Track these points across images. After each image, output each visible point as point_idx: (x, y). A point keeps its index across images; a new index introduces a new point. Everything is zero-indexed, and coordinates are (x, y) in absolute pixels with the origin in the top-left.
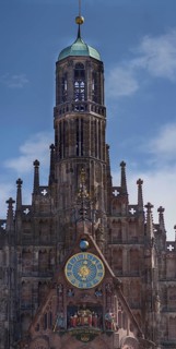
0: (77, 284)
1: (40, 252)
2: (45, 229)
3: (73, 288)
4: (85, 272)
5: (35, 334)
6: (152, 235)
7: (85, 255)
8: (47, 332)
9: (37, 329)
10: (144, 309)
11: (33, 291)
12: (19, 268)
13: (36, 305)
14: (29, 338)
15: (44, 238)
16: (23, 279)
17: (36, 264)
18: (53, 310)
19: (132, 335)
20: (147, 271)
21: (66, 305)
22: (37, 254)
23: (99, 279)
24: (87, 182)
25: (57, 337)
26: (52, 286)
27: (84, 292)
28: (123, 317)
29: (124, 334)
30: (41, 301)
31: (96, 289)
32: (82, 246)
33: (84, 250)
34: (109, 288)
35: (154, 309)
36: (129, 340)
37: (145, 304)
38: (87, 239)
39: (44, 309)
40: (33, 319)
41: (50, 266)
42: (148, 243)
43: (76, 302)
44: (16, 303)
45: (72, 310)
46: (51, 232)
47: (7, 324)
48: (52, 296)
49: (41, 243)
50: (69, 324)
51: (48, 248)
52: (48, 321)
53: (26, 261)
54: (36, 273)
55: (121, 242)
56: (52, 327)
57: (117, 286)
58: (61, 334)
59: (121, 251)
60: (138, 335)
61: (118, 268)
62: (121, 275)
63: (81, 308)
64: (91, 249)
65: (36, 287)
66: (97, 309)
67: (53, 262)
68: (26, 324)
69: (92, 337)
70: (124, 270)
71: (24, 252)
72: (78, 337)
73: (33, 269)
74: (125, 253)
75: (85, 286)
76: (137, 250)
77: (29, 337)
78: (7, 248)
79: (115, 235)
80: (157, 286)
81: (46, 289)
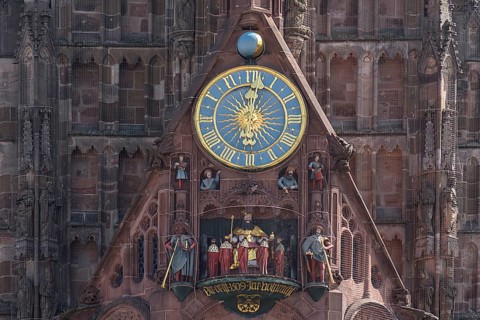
0: (228, 156)
1: (123, 65)
3: (217, 168)
4: (252, 121)
5: (112, 294)
6: (446, 16)
8: (144, 289)
9: (117, 281)
10: (412, 225)
11: (104, 175)
12: (65, 111)
13: (113, 214)
14: (95, 306)
15: (135, 24)
16: (75, 142)
17: (113, 99)
18: (161, 229)
19: (376, 297)
20: (426, 120)
21: (195, 214)
22: (115, 70)
23: (291, 141)
25: (172, 301)
26: (160, 161)
27: (247, 178)
28: (353, 249)
30: (127, 200)
31: (282, 170)
32: (243, 46)
33: (250, 59)
35: (439, 224)
36: (368, 311)
38: (259, 26)
39: (135, 227)
40: (105, 253)
41: (152, 106)
43: (225, 205)
44: (58, 210)
45: (215, 227)
47: (31, 267)
48: (159, 189)
49: (126, 40)
50: (205, 266)
51: (145, 52)
52: (146, 260)
53: (82, 89)
54: (113, 125)
55: (354, 36)
56: (156, 275)
57: (339, 161)
58: (183, 295)
59: (353, 61)
60: (395, 297)
61: (344, 110)
62: (353, 130)
63: (240, 224)
64: (270, 55)
65: (111, 164)
66: (289, 228)
67: (160, 92)
68: (86, 268)
69: (267, 302)
70: (362, 115)
71: (77, 64)
72: (230, 302)
73: (105, 112)
74: (365, 68)
75: (250, 161)
76: (399, 60)
77: (95, 301)
78: (29, 52)
79: (338, 15)
80: (452, 159)
81: (139, 170)
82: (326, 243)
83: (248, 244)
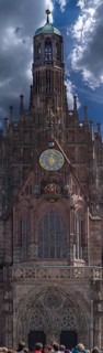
0: (47, 168)
1: (24, 149)
2: (28, 135)
3: (45, 171)
4: (52, 161)
5: (21, 198)
6: (93, 139)
7: (52, 150)
8: (28, 197)
9: (22, 195)
10: (88, 183)
11: (20, 172)
12: (11, 158)
13: (22, 180)
14: (17, 200)
15: (27, 141)
16: (13, 165)
17: (22, 156)
18: (32, 184)
19: (81, 198)
20: (90, 160)
22: (22, 150)
23: (61, 165)
24: (53, 108)
25: (35, 200)
26: (32, 169)
27: (51, 173)
28: (75, 188)
29: (76, 198)
30: (24, 178)
31: (59, 171)
32: (50, 145)
33: (52, 148)
34: (67, 170)
35: (94, 182)
36: (79, 201)
37: (88, 180)
38: (53, 141)
39: (26, 183)
40: (20, 189)
41: (30, 157)
42: (90, 144)
43: (47, 178)
44: (9, 180)
45: (44, 183)
46: (31, 137)
47: (3, 192)
48: (32, 175)
49: (25, 144)
50: (42, 192)
51: (29, 147)
52: (29, 190)
53: (15, 154)
54: (22, 161)
55: (74, 143)
56: (31, 194)
57: (71, 169)
58: (37, 198)
59: (74, 148)
60: (85, 198)
61: (72, 158)
62: (74, 163)
63: (50, 182)
64: (56, 147)
65: (21, 170)
66: (61, 183)
67: (32, 155)
68: (15, 192)
69: (56, 200)
70: (76, 159)
71: (14, 149)
72: (48, 200)
73: (20, 159)
74: (76, 150)
75: (52, 169)
76: (84, 148)
78: (4, 147)
79: (70, 139)
80: (96, 169)
81: (27, 171)
82: (69, 186)
83: (52, 187)
